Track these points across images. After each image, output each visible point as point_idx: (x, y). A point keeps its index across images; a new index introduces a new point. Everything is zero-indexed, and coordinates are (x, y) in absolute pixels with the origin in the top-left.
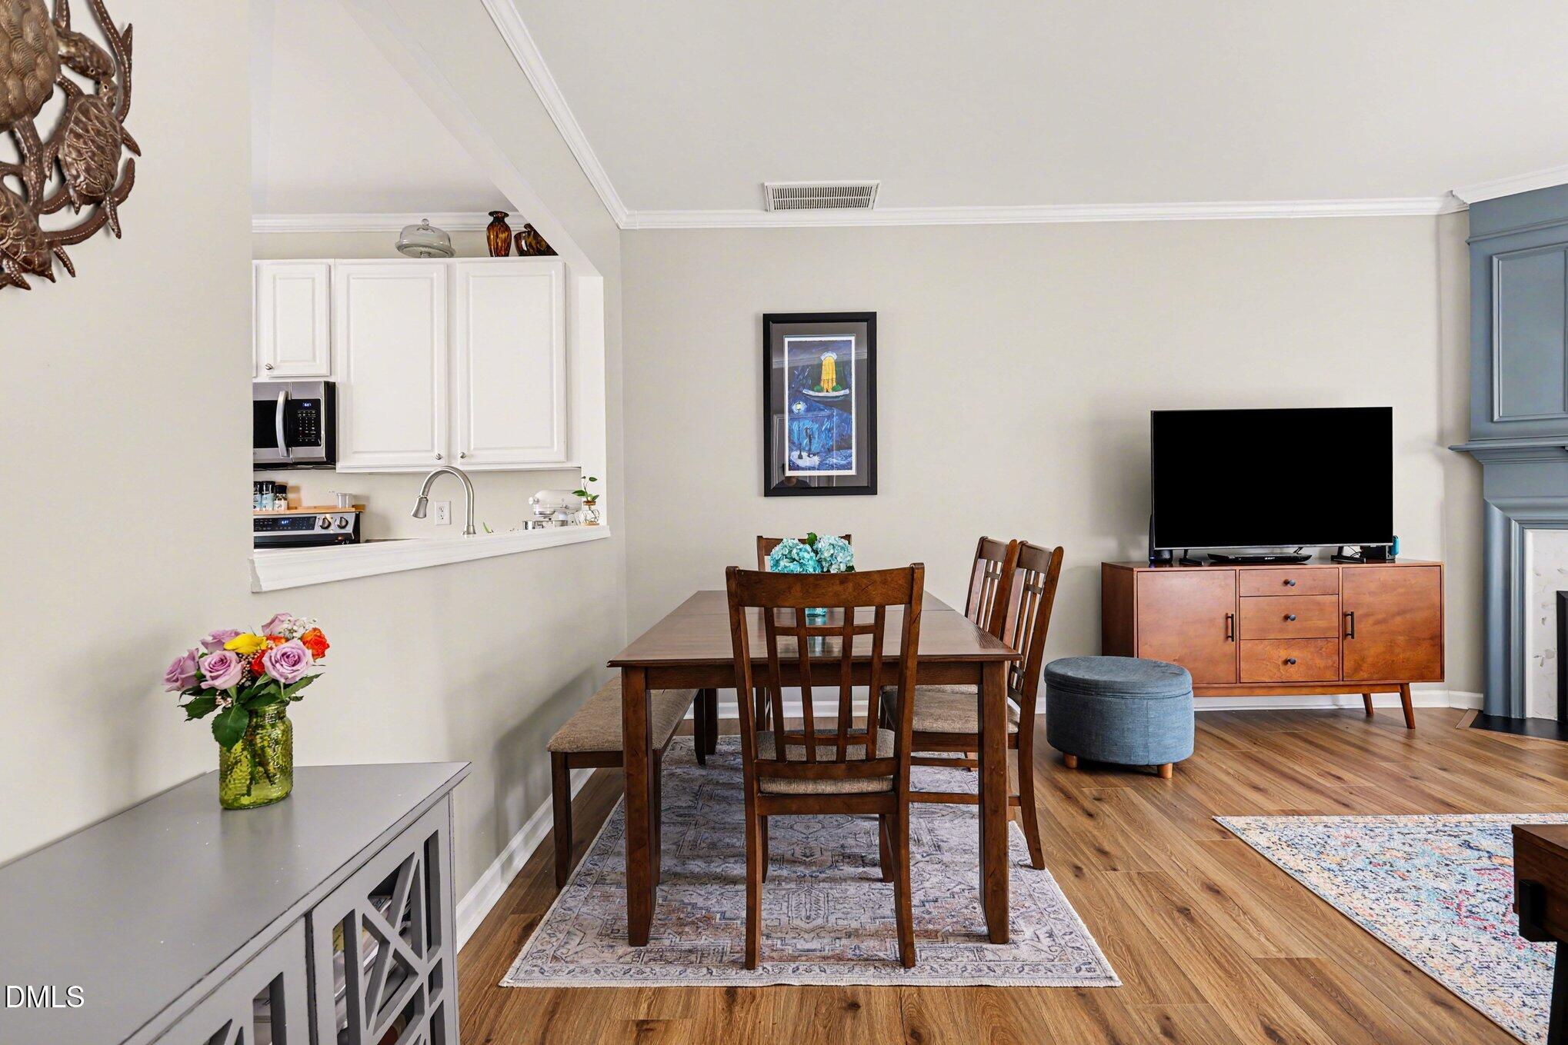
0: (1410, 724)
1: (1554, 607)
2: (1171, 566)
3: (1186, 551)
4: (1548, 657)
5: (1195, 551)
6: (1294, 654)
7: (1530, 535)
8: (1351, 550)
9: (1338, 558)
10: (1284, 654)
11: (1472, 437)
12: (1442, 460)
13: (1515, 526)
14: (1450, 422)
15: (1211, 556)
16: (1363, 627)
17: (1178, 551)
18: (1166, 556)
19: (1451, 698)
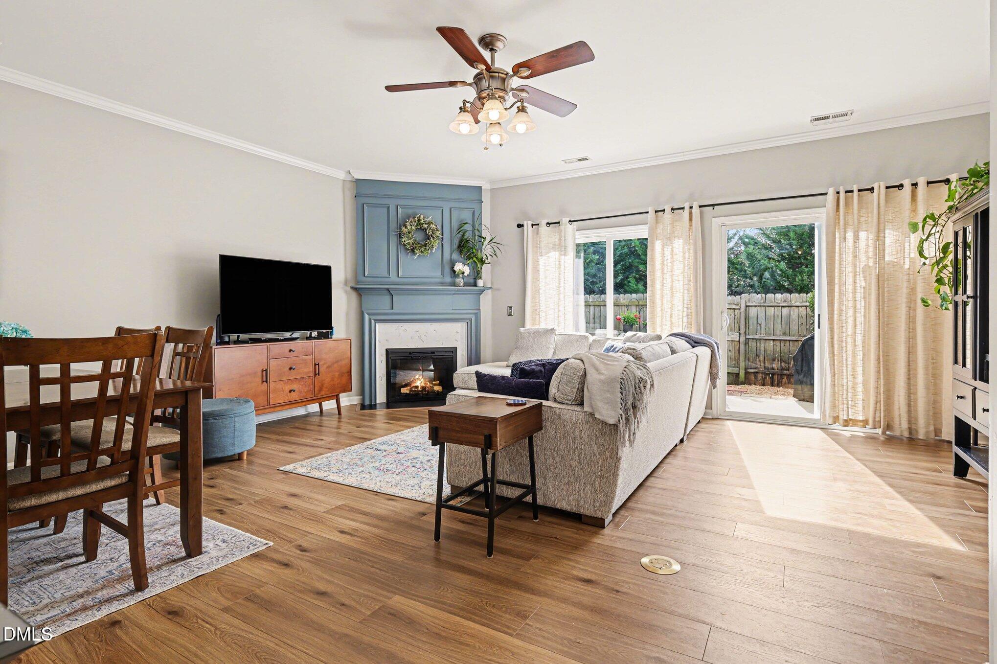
0: (340, 413)
1: (385, 355)
2: (230, 344)
3: (239, 336)
5: (243, 336)
6: (294, 386)
8: (315, 333)
9: (310, 338)
10: (290, 387)
11: (357, 283)
12: (346, 292)
13: (373, 321)
14: (350, 275)
15: (250, 339)
16: (322, 370)
19: (350, 400)
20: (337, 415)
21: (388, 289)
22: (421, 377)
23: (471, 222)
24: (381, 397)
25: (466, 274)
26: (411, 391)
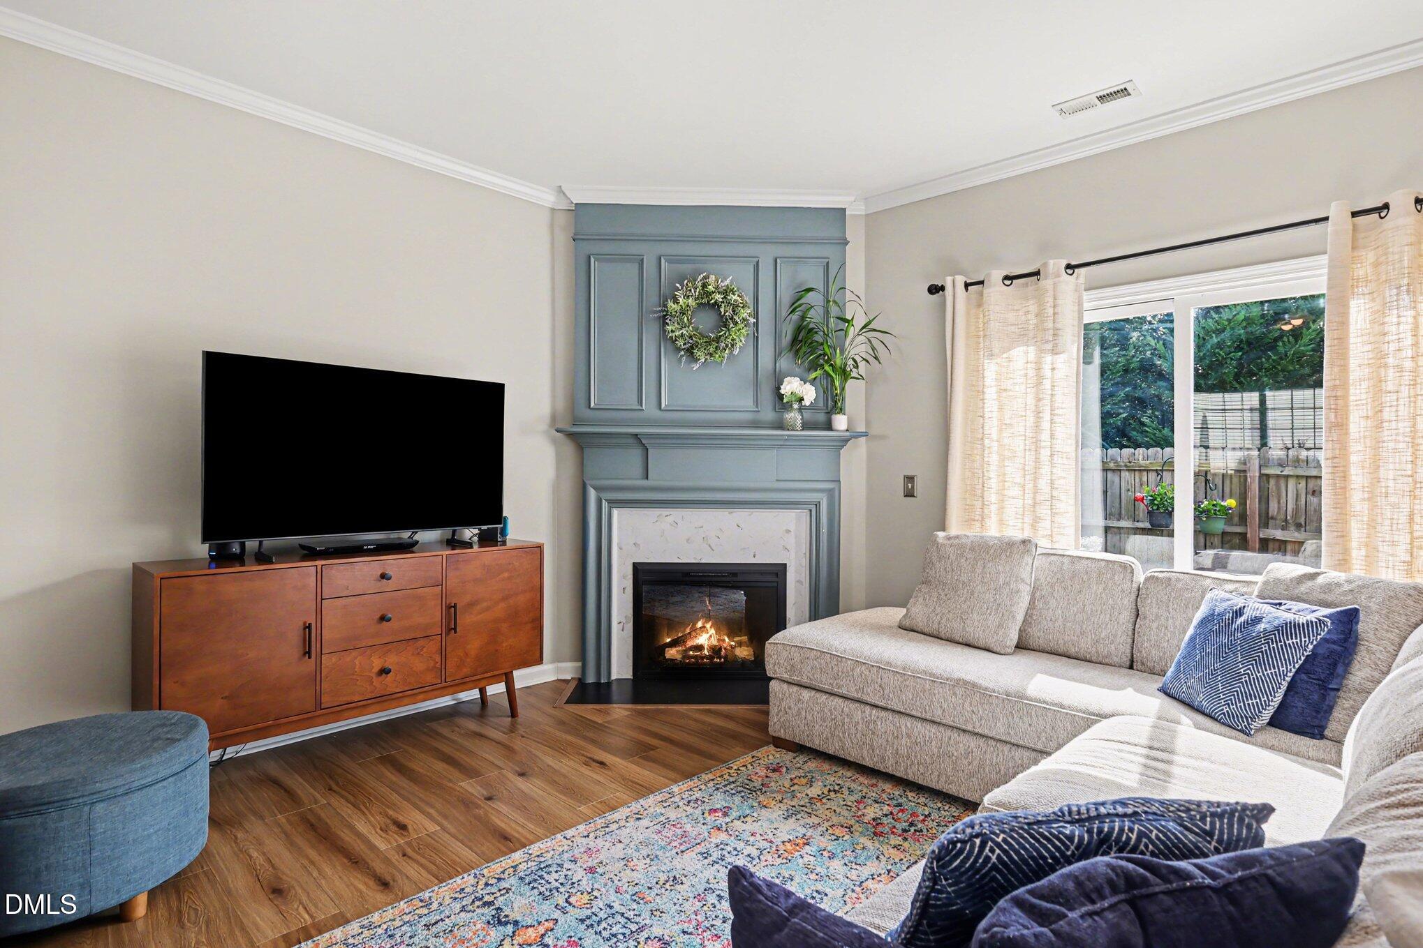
0: (513, 713)
1: (631, 577)
2: (243, 564)
3: (261, 543)
4: (627, 622)
5: (269, 542)
6: (391, 661)
7: (615, 512)
8: (469, 533)
9: (453, 543)
10: (377, 664)
11: (576, 421)
12: (554, 441)
13: (605, 504)
14: (561, 405)
15: (302, 547)
16: (465, 620)
17: (252, 544)
18: (236, 548)
19: (558, 670)
20: (508, 717)
21: (637, 435)
22: (708, 626)
23: (821, 288)
24: (621, 666)
25: (807, 402)
26: (685, 656)
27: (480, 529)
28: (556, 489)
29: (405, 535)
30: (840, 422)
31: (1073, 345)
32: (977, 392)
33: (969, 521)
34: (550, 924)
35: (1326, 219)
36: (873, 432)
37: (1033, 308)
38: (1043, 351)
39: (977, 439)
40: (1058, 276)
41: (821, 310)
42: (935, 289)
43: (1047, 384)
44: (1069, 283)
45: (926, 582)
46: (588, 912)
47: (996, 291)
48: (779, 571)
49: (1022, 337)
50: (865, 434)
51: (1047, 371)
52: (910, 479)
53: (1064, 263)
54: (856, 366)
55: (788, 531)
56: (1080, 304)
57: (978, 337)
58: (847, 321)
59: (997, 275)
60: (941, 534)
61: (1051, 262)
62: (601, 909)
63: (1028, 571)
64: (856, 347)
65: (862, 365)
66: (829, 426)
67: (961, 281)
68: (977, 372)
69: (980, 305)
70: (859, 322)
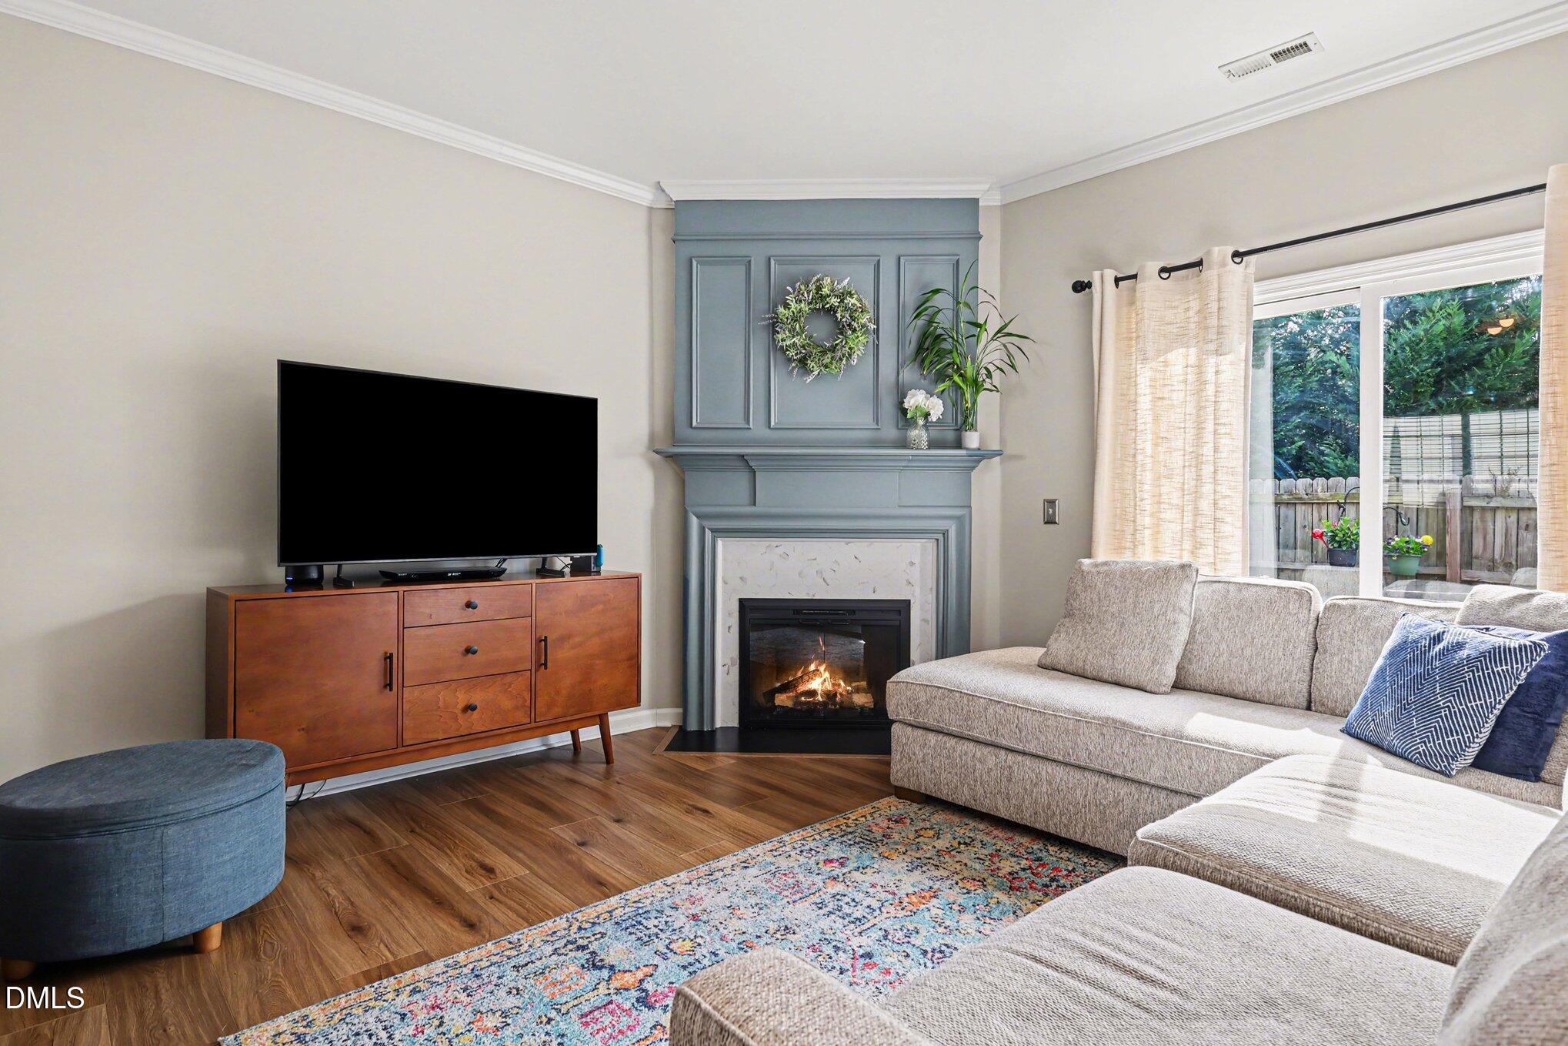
0: (609, 760)
1: (736, 614)
2: (321, 588)
3: (340, 566)
4: (733, 665)
5: (350, 567)
6: (477, 698)
7: (720, 543)
8: (561, 562)
9: (544, 572)
10: (462, 699)
11: (675, 441)
12: (653, 465)
13: (708, 533)
14: (661, 426)
15: (384, 574)
16: (559, 655)
17: (330, 569)
18: (313, 572)
19: (657, 717)
20: (603, 763)
21: (743, 456)
22: (822, 668)
23: (950, 288)
24: (726, 713)
25: (934, 418)
26: (797, 702)
27: (572, 559)
28: (655, 515)
29: (493, 563)
30: (972, 440)
31: (1240, 345)
32: (1127, 403)
33: (1119, 549)
34: (649, 970)
35: (1543, 187)
36: (1008, 451)
37: (1195, 305)
38: (1207, 353)
39: (1128, 456)
40: (1224, 265)
41: (950, 314)
42: (1080, 287)
43: (1210, 389)
44: (1237, 272)
45: (1069, 615)
46: (691, 959)
47: (1150, 285)
48: (902, 608)
49: (1179, 339)
50: (999, 453)
51: (1210, 376)
52: (1051, 503)
53: (1231, 250)
54: (989, 375)
55: (912, 564)
56: (1249, 297)
57: (1130, 339)
58: (977, 325)
59: (1154, 266)
60: (1086, 561)
61: (1216, 249)
62: (705, 957)
63: (1188, 601)
64: (990, 353)
65: (996, 374)
66: (958, 444)
67: (1110, 274)
68: (1128, 380)
69: (1132, 303)
70: (993, 326)
